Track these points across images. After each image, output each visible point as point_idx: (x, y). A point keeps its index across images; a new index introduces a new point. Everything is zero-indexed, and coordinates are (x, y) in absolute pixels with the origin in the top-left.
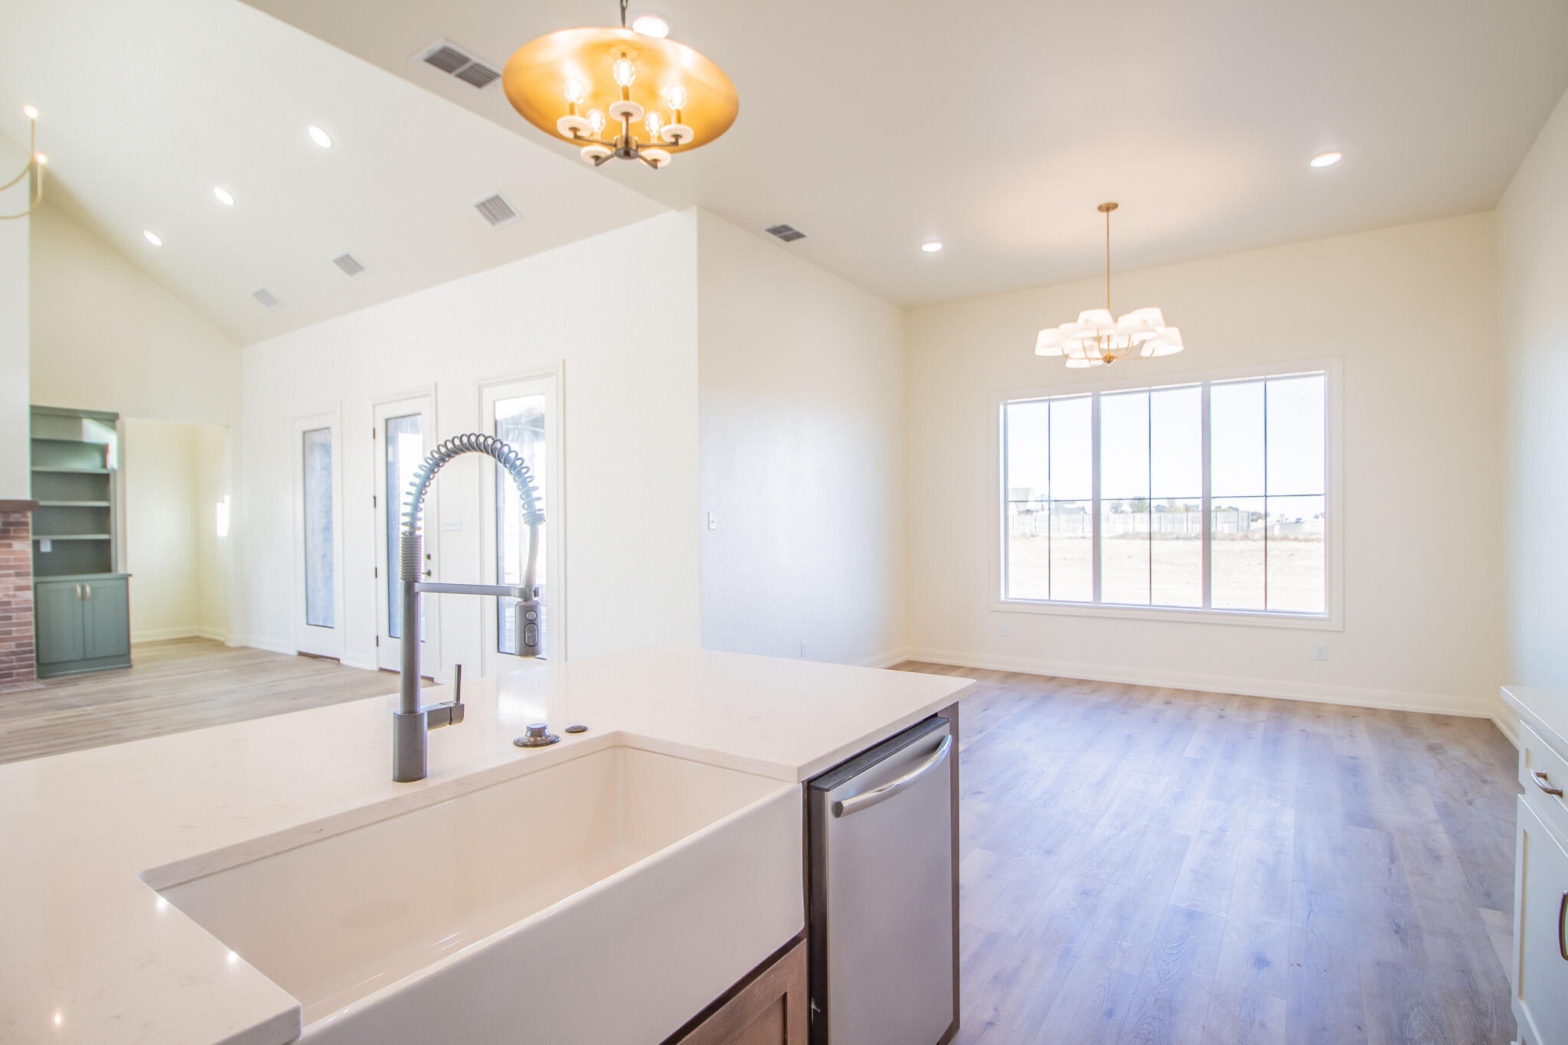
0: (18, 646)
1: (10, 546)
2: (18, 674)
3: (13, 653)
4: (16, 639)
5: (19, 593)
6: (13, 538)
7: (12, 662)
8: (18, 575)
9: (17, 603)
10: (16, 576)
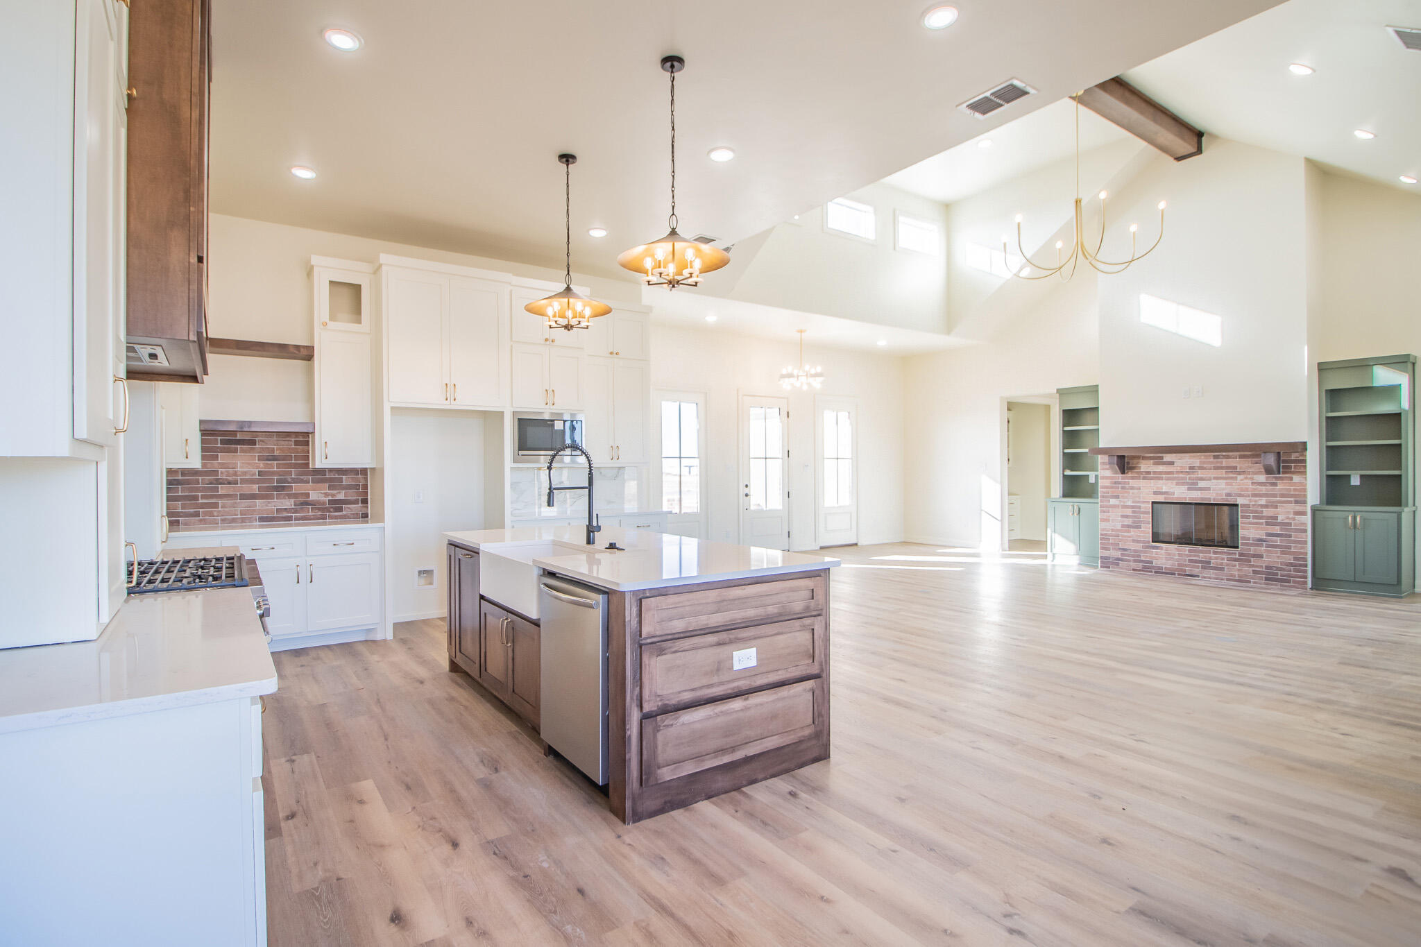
0: (1295, 559)
1: (1291, 479)
2: (1294, 582)
3: (1291, 564)
4: (1294, 553)
5: (1297, 517)
6: (1294, 473)
7: (1291, 571)
8: (1296, 502)
9: (1295, 525)
10: (1295, 503)
